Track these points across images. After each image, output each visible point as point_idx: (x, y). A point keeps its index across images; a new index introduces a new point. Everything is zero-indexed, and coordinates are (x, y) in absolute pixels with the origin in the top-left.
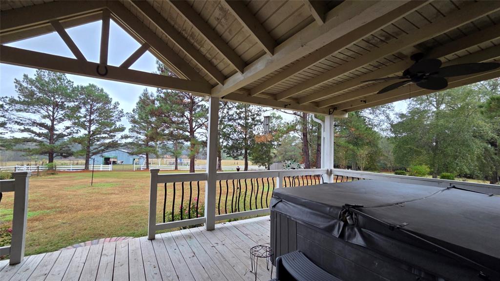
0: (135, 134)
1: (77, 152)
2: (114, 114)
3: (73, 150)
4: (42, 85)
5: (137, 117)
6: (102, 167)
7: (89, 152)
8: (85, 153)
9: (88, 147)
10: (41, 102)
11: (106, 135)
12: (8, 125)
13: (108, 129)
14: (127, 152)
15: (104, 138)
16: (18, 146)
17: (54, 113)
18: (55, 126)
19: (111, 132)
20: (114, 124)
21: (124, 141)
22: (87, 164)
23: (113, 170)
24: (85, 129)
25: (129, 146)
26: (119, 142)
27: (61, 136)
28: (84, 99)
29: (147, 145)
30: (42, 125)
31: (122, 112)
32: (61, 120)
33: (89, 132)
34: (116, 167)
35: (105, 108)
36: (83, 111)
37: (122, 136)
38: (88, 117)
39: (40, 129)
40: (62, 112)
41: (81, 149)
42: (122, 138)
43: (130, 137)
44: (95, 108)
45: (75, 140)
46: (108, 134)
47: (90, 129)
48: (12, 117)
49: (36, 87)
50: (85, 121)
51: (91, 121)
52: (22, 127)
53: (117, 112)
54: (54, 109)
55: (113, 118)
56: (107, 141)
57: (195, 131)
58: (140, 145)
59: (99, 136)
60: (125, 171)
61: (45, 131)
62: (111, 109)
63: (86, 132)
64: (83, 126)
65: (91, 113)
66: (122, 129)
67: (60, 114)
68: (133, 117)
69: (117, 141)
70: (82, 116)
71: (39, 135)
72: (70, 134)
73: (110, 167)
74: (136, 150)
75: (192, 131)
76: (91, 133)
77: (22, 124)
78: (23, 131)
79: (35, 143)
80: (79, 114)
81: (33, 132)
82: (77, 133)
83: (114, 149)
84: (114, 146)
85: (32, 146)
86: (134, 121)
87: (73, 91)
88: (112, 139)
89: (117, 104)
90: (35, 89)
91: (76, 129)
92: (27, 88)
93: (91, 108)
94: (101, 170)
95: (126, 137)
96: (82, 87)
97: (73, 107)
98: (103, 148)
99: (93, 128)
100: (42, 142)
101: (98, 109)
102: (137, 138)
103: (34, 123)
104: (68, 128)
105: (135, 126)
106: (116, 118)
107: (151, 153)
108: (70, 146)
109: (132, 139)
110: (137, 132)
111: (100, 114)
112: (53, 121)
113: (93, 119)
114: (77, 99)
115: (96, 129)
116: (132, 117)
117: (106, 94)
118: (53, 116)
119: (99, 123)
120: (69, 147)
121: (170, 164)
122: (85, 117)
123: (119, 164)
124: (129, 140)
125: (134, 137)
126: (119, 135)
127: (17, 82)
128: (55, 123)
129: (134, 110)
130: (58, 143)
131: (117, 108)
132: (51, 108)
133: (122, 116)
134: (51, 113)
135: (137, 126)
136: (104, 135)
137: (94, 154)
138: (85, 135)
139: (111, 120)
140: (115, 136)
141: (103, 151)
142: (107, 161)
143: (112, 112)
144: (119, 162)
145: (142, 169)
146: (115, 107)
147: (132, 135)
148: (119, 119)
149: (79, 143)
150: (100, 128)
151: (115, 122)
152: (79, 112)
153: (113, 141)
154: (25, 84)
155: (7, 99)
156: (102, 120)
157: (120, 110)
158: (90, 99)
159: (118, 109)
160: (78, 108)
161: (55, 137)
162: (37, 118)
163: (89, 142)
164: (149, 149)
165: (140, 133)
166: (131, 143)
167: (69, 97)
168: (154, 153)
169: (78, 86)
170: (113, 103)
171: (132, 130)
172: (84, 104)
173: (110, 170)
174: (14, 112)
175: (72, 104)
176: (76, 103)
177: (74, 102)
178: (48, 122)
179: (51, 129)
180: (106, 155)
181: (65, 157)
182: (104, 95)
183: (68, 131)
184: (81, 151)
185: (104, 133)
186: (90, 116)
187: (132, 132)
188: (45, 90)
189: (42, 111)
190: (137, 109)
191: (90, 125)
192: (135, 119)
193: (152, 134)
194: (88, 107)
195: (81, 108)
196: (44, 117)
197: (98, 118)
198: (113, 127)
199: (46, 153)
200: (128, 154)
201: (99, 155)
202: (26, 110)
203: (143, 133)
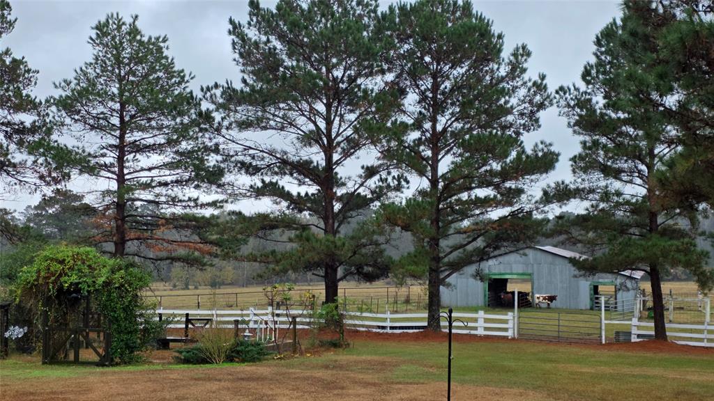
0: (598, 180)
1: (401, 264)
2: (513, 101)
3: (393, 253)
4: (294, 26)
5: (599, 101)
6: (482, 322)
7: (437, 259)
8: (424, 268)
9: (435, 242)
11: (490, 192)
12: (228, 178)
13: (496, 166)
14: (572, 261)
15: (485, 203)
16: (252, 245)
17: (329, 123)
18: (338, 169)
19: (505, 175)
20: (514, 142)
21: (554, 211)
22: (434, 303)
23: (524, 337)
24: (422, 173)
25: (576, 232)
26: (537, 216)
27: (355, 202)
28: (411, 53)
29: (653, 227)
30: (303, 169)
31: (540, 87)
32: (353, 146)
33: (434, 182)
34: (539, 321)
35: (480, 80)
36: (411, 101)
37: (545, 193)
38: (428, 125)
39: (301, 183)
40: (352, 117)
41: (412, 249)
42: (547, 198)
43: (578, 193)
44: (448, 85)
45: (392, 216)
46: (497, 187)
47: (435, 169)
48: (233, 147)
49: (281, 37)
50: (419, 142)
51: (436, 141)
52: (257, 181)
53: (522, 92)
54: (328, 106)
55: (510, 118)
56: (496, 214)
58: (622, 228)
59: (464, 196)
60: (570, 342)
61: (313, 189)
62: (502, 79)
63: (425, 184)
64: (418, 164)
65: (437, 108)
66: (546, 162)
67: (345, 125)
68: (584, 103)
69: (530, 213)
70: (410, 121)
71: (298, 203)
72: (378, 194)
73: (509, 322)
74: (602, 252)
76: (441, 185)
77: (257, 169)
78: (258, 192)
79: (292, 234)
81: (286, 195)
82: (398, 188)
83: (521, 244)
85: (283, 241)
86: (589, 122)
87: (379, 30)
88: (511, 204)
89: (523, 52)
90: (278, 45)
91: (395, 173)
92: (256, 44)
93: (435, 87)
94: (481, 332)
95: (562, 194)
96: (402, 8)
97: (381, 92)
98: (480, 243)
99: (445, 165)
100: (305, 227)
101: (456, 88)
102: (606, 196)
103: (284, 162)
104: (370, 172)
105: (596, 144)
106: (522, 114)
107: (675, 263)
108: (381, 239)
109: (587, 204)
110: (608, 171)
111: (463, 105)
112: (328, 150)
113: (445, 130)
114: (389, 61)
115: (456, 168)
117: (481, 19)
118: (328, 134)
119: (465, 146)
120: (377, 244)
122: (418, 125)
123: (538, 308)
124: (577, 207)
125: (592, 191)
126: (534, 187)
127: (236, 29)
128: (336, 157)
129: (586, 75)
130: (345, 231)
131: (524, 71)
132: (320, 107)
133: (541, 106)
134: (322, 125)
135: (604, 140)
136: (482, 193)
137: (456, 267)
138: (422, 193)
139: (504, 128)
140: (520, 192)
141: (482, 255)
142: (498, 296)
143: (503, 92)
144: (538, 297)
145: (634, 339)
146: (516, 69)
147: (586, 185)
148: (533, 122)
149: (405, 228)
150: (466, 163)
151: (518, 134)
153: (513, 214)
154: (252, 34)
155: (218, 92)
156: (471, 129)
157: (536, 78)
158: (429, 52)
159: (526, 76)
160: (394, 94)
161: (337, 206)
162: (284, 142)
163: (436, 221)
164: (665, 243)
165: (617, 174)
166: (582, 221)
167: (368, 58)
168: (687, 265)
169: (391, 8)
170: (506, 54)
171: (583, 163)
172: (414, 75)
173: (509, 334)
174: (234, 133)
175: (375, 84)
176: (390, 77)
177: (383, 72)
178: (316, 156)
179: (326, 178)
180: (493, 267)
181: (370, 278)
182: (473, 29)
183: (373, 182)
184: (413, 258)
185: (484, 183)
186: (434, 121)
187: (585, 170)
188: (302, 45)
189: (301, 121)
190: (600, 64)
191: (436, 154)
192: (592, 111)
193: (692, 171)
194: (427, 83)
195: (403, 92)
196: (309, 139)
197: (458, 125)
198: (514, 154)
199: (317, 265)
200: (573, 270)
201: (471, 269)
202: (259, 120)
203: (631, 172)
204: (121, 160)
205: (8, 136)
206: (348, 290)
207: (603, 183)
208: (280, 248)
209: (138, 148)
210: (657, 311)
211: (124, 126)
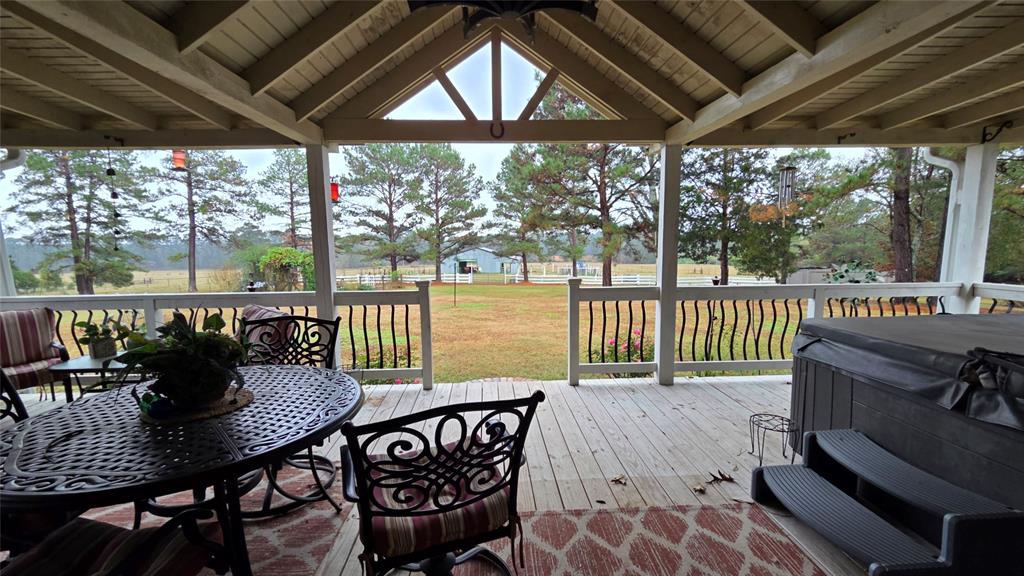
0: (502, 219)
1: (424, 254)
2: (469, 187)
3: (419, 250)
5: (503, 188)
6: (460, 278)
7: (439, 253)
8: (434, 255)
9: (438, 245)
10: (374, 179)
11: (460, 224)
13: (463, 214)
14: (494, 253)
15: (458, 229)
16: (359, 247)
17: (390, 194)
18: (394, 214)
19: (467, 218)
20: (470, 204)
21: (485, 233)
22: (438, 272)
23: (475, 283)
24: (432, 216)
25: (495, 241)
26: (479, 235)
27: (403, 228)
28: (425, 165)
29: (523, 238)
30: (378, 214)
31: (480, 181)
32: (401, 204)
33: (437, 220)
34: (479, 277)
35: (455, 177)
36: (426, 185)
37: (483, 225)
38: (434, 196)
39: (378, 220)
40: (400, 191)
41: (429, 249)
42: (483, 227)
43: (495, 225)
44: (442, 179)
45: (422, 234)
46: (463, 222)
47: (437, 215)
49: (367, 155)
50: (430, 203)
51: (437, 202)
52: (357, 219)
53: (472, 183)
54: (390, 186)
55: (468, 194)
56: (463, 234)
57: (611, 206)
58: (512, 239)
59: (450, 226)
60: (493, 284)
61: (382, 223)
62: (464, 178)
63: (434, 222)
64: (428, 211)
65: (438, 188)
66: (482, 212)
67: (397, 195)
69: (476, 233)
70: (426, 194)
71: (376, 229)
72: (412, 225)
73: (469, 278)
74: (505, 248)
75: (605, 208)
76: (440, 221)
77: (357, 214)
78: (359, 224)
79: (373, 243)
80: (421, 192)
81: (370, 226)
82: (421, 223)
83: (473, 246)
84: (471, 242)
85: (369, 245)
86: (500, 197)
87: (411, 154)
88: (469, 230)
89: (473, 167)
90: (366, 159)
91: (419, 216)
92: (356, 158)
93: (436, 179)
94: (458, 282)
95: (490, 225)
97: (413, 181)
98: (456, 245)
99: (442, 212)
100: (381, 239)
101: (445, 180)
102: (506, 226)
103: (370, 211)
104: (409, 216)
105: (502, 205)
106: (473, 192)
107: (531, 252)
108: (414, 243)
109: (499, 229)
110: (506, 216)
111: (449, 188)
112: (390, 207)
113: (441, 198)
114: (417, 168)
115: (446, 214)
116: (496, 189)
118: (390, 198)
119: (449, 205)
120: (413, 246)
121: (563, 272)
122: (429, 196)
123: (480, 273)
124: (495, 231)
125: (501, 224)
126: (478, 222)
128: (393, 209)
129: (498, 177)
130: (399, 241)
131: (473, 175)
132: (386, 187)
133: (480, 189)
134: (387, 194)
135: (505, 204)
136: (457, 225)
137: (447, 256)
138: (433, 225)
139: (466, 198)
140: (472, 224)
141: (458, 251)
142: (463, 268)
143: (466, 183)
145: (517, 282)
146: (470, 174)
147: (498, 222)
148: (477, 195)
149: (426, 239)
150: (451, 212)
151: (471, 200)
152: (422, 188)
153: (470, 234)
156: (452, 198)
157: (478, 177)
158: (433, 164)
159: (474, 177)
160: (419, 181)
161: (395, 231)
162: (372, 202)
163: (438, 237)
164: (528, 244)
165: (510, 217)
166: (497, 236)
167: (406, 166)
168: (536, 253)
170: (466, 167)
171: (498, 213)
172: (427, 173)
173: (469, 282)
175: (411, 177)
176: (417, 175)
177: (414, 172)
178: (386, 210)
179: (390, 219)
180: (462, 257)
181: (409, 261)
182: (452, 155)
183: (410, 220)
184: (430, 252)
185: (458, 221)
186: (436, 193)
187: (498, 216)
188: (377, 159)
189: (377, 192)
190: (504, 172)
191: (438, 208)
192: (500, 192)
193: (534, 217)
194: (432, 177)
195: (422, 181)
196: (380, 201)
197: (446, 196)
198: (470, 208)
199: (387, 256)
200: (493, 256)
201: (453, 257)
202: (359, 192)
203: (516, 217)
204: (292, 209)
205: (232, 198)
206: (402, 268)
207: (505, 221)
208: (371, 248)
209: (298, 204)
210: (525, 272)
211: (293, 194)
